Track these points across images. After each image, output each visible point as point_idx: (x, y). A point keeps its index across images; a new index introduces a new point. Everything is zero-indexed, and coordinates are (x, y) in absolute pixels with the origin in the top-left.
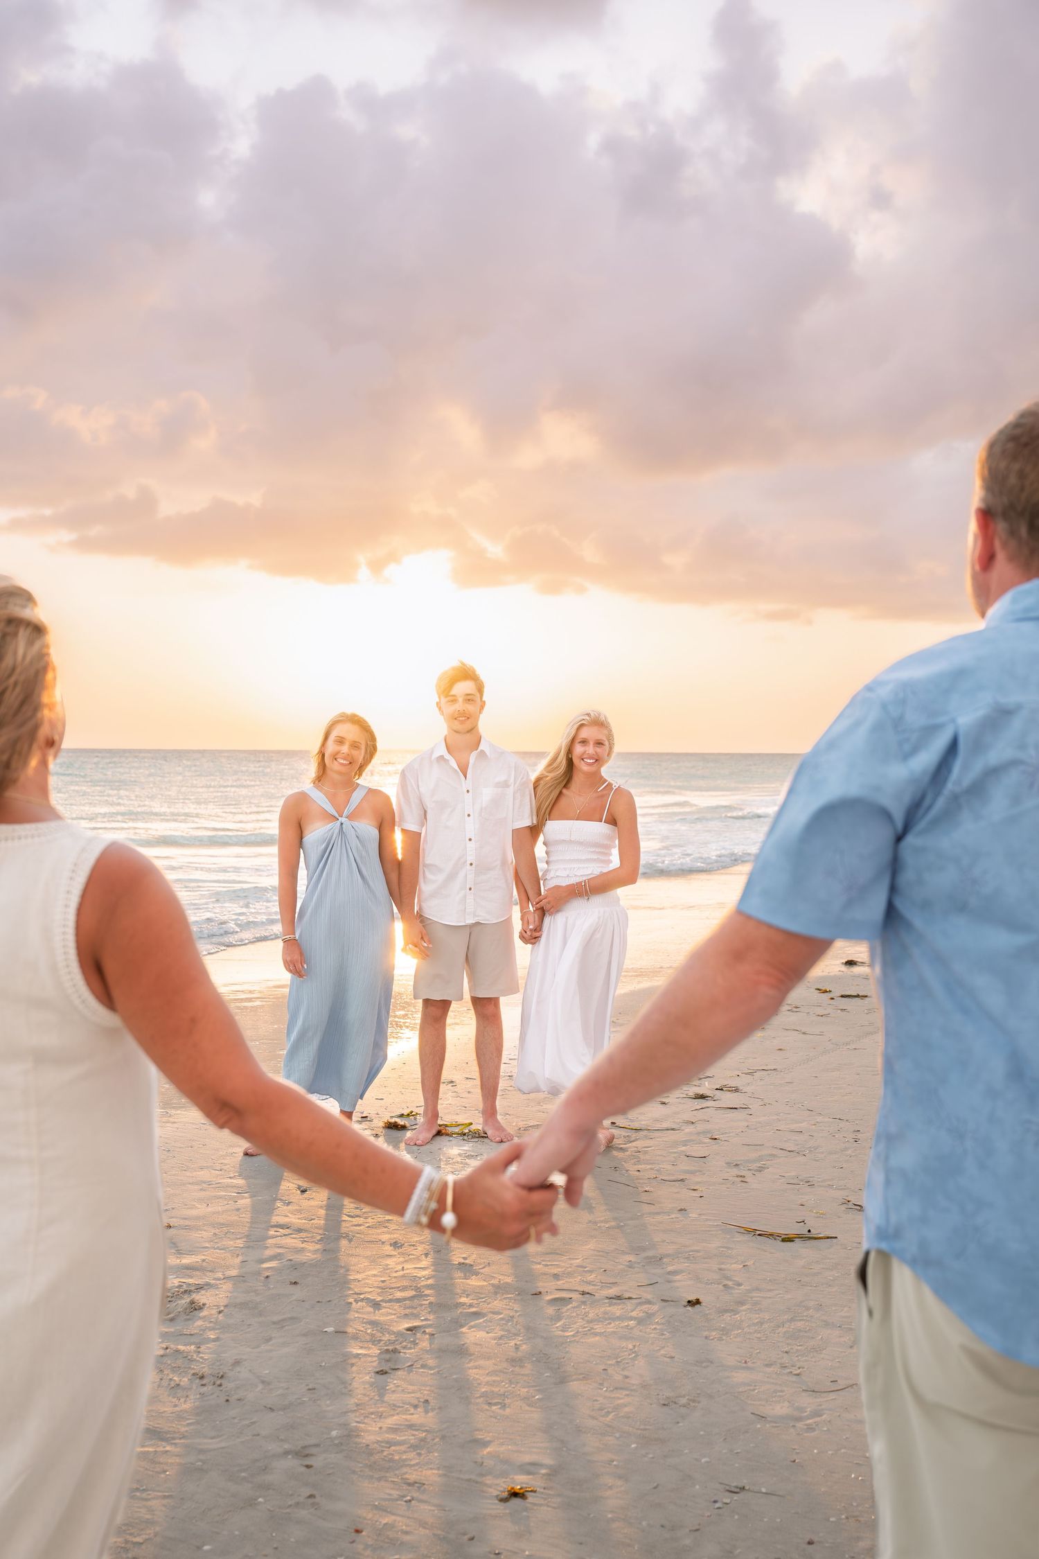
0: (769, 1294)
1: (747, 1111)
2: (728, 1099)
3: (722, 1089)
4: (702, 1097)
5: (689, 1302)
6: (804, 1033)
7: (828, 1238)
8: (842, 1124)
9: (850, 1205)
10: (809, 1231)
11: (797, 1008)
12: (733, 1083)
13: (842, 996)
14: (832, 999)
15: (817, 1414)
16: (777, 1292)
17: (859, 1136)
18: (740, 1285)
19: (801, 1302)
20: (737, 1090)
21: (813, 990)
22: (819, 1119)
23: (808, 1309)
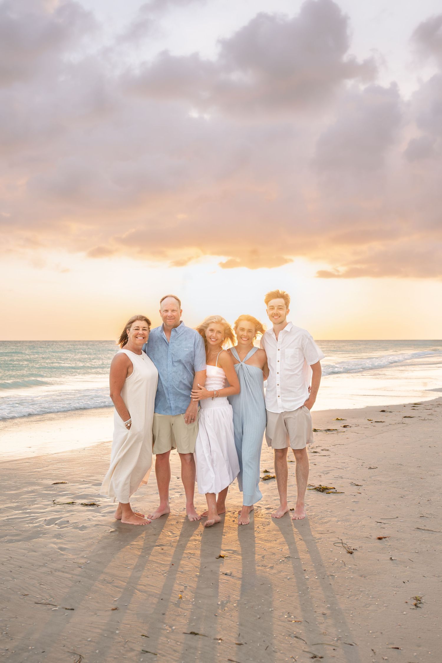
0: (317, 508)
1: (329, 457)
2: (324, 453)
3: (323, 450)
4: (316, 452)
5: (290, 509)
6: (358, 433)
7: (341, 493)
8: (359, 461)
9: (353, 484)
10: (336, 491)
11: (358, 425)
12: (327, 448)
13: (376, 422)
14: (372, 423)
15: (320, 539)
16: (319, 507)
17: (364, 464)
18: (308, 505)
19: (326, 510)
20: (328, 450)
21: (366, 420)
22: (352, 459)
23: (328, 512)
